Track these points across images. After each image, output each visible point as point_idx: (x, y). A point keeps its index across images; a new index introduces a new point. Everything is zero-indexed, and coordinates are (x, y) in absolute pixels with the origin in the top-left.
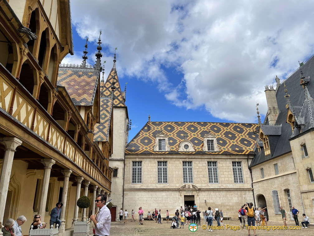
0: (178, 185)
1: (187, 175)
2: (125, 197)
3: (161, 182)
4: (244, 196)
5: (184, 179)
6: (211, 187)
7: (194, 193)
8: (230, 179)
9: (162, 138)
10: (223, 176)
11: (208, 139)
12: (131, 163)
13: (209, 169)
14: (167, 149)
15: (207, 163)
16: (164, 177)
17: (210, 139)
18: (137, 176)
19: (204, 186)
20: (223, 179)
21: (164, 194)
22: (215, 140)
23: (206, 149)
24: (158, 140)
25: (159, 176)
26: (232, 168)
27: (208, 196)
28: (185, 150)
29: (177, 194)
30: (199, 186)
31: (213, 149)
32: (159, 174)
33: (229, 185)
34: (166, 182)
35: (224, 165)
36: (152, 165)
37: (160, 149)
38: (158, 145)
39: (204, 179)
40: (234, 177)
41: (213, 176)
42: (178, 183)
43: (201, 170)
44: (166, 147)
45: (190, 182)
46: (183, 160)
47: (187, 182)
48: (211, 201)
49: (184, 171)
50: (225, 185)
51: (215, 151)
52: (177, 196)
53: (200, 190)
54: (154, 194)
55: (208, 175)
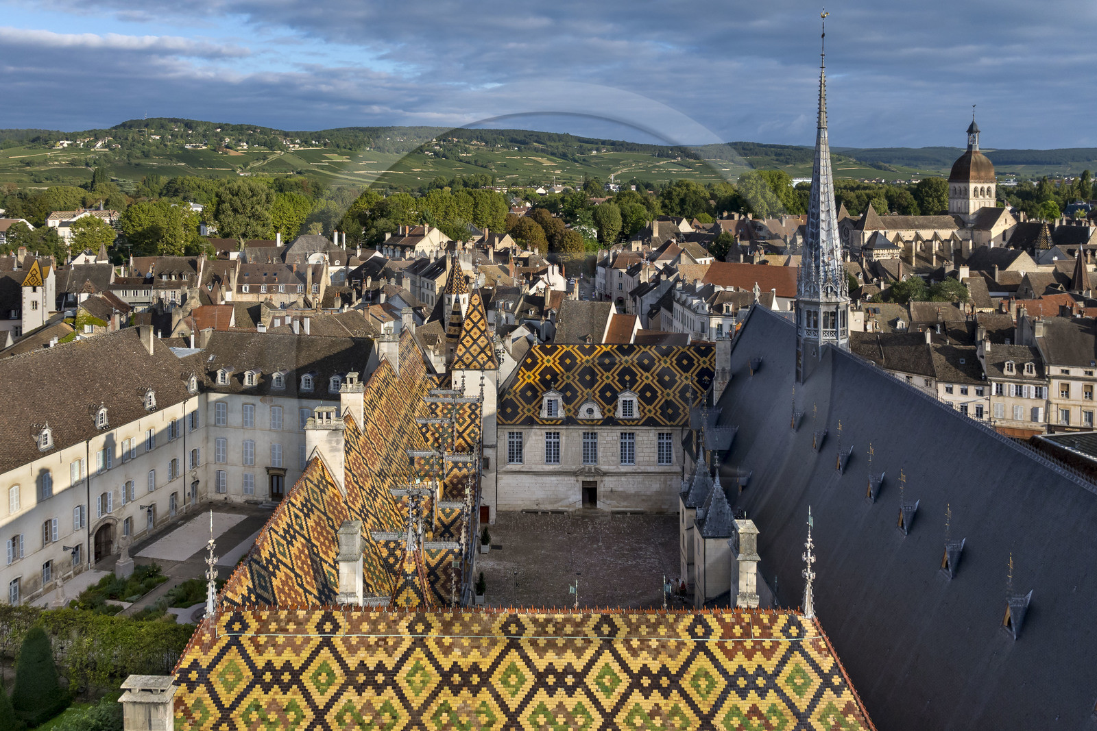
0: (574, 467)
1: (590, 451)
2: (500, 482)
3: (550, 461)
4: (669, 483)
5: (584, 457)
6: (622, 470)
7: (597, 478)
8: (652, 459)
9: (552, 399)
10: (640, 454)
11: (625, 399)
12: (507, 435)
13: (622, 443)
14: (561, 414)
15: (619, 435)
16: (554, 454)
17: (628, 399)
18: (516, 453)
19: (612, 468)
20: (641, 459)
21: (554, 479)
22: (635, 400)
23: (620, 414)
24: (546, 402)
25: (547, 454)
26: (656, 444)
27: (617, 483)
28: (588, 416)
29: (572, 479)
30: (604, 468)
31: (631, 413)
32: (547, 450)
33: (648, 468)
34: (558, 461)
35: (645, 438)
36: (537, 438)
37: (550, 413)
38: (547, 408)
39: (613, 458)
40: (659, 454)
41: (627, 454)
42: (574, 464)
43: (609, 445)
44: (559, 412)
45: (592, 461)
46: (584, 431)
47: (588, 461)
48: (621, 489)
49: (584, 447)
50: (642, 468)
51: (634, 417)
52: (572, 482)
53: (605, 474)
54: (540, 479)
55: (619, 452)
